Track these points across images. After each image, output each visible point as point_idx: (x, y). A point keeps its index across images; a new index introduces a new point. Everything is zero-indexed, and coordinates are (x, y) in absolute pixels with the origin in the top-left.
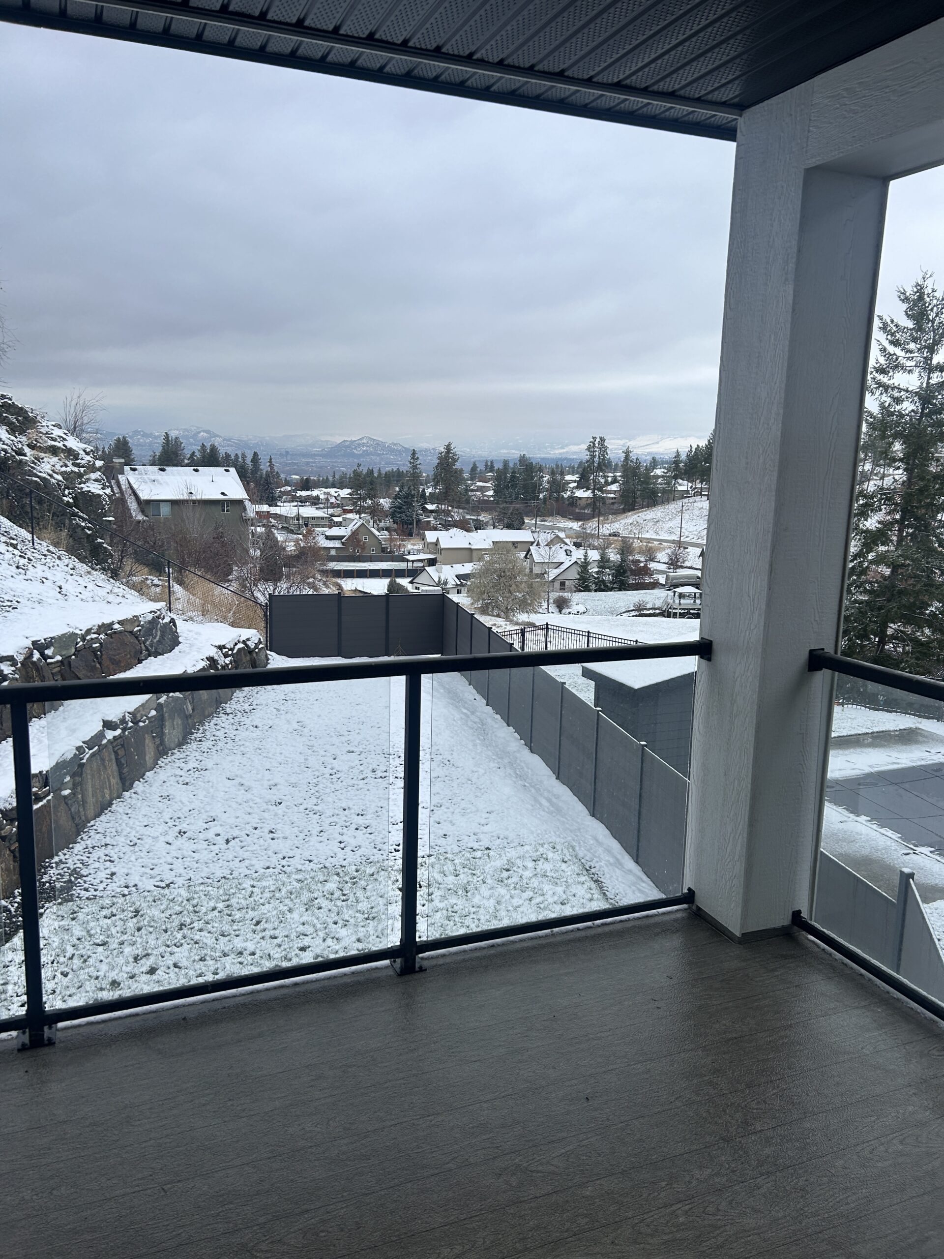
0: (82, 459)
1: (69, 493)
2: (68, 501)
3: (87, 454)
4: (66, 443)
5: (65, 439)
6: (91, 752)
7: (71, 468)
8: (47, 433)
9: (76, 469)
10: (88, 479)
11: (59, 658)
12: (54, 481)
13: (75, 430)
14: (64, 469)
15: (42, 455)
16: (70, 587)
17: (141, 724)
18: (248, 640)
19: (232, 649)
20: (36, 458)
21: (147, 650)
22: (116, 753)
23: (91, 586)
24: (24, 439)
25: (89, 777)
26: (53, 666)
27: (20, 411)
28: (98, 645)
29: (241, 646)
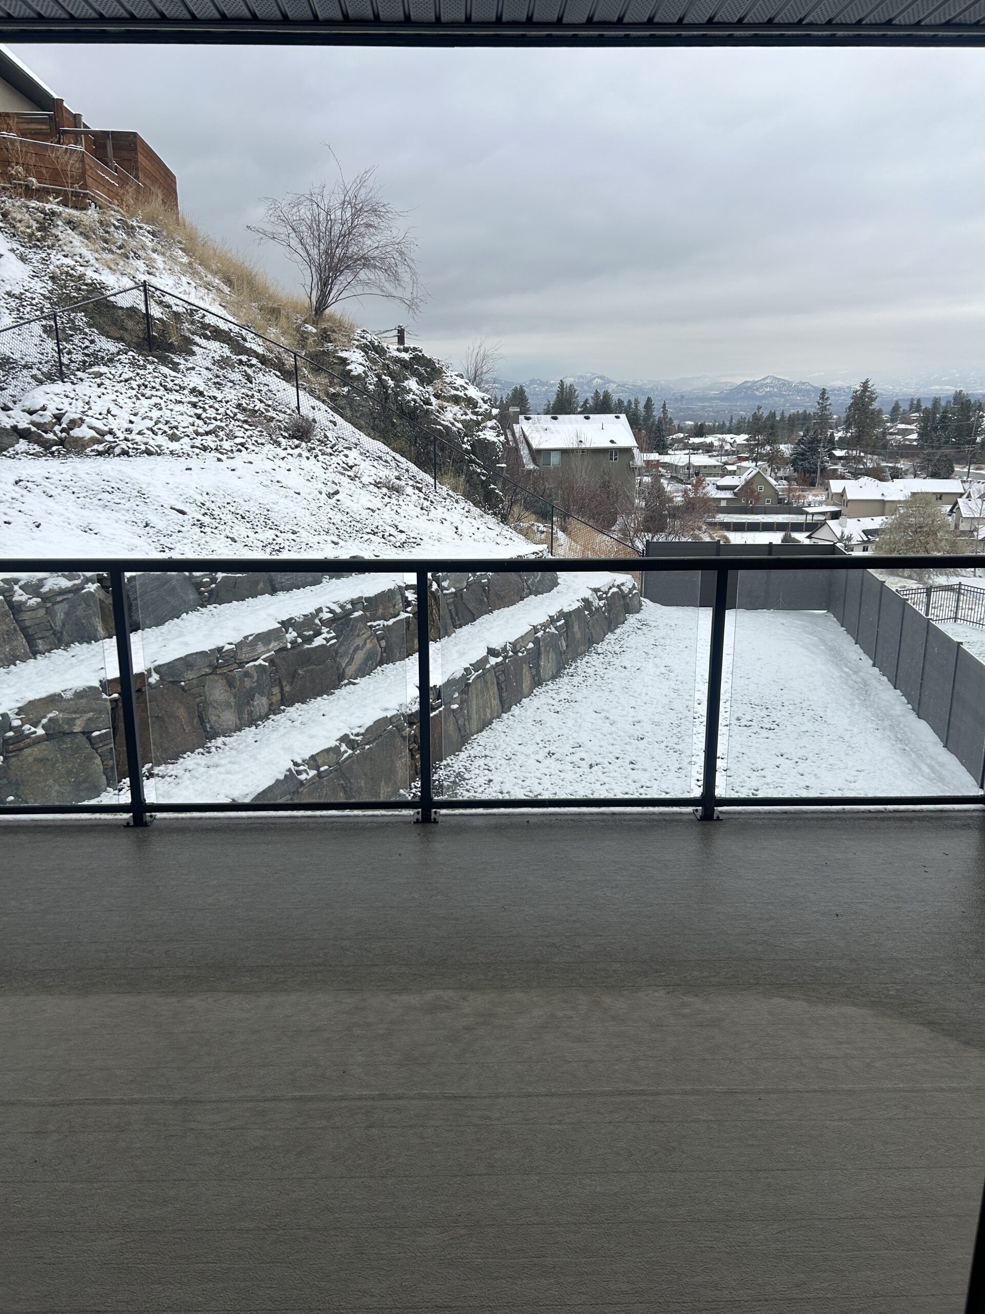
0: (480, 408)
1: (468, 441)
2: (466, 448)
3: (485, 402)
4: (467, 392)
5: (466, 389)
6: (476, 674)
7: (470, 416)
8: (451, 383)
9: (474, 418)
10: (485, 427)
11: (453, 590)
12: (455, 429)
13: (476, 380)
14: (464, 417)
15: (446, 404)
16: (464, 529)
17: (520, 654)
18: (623, 584)
19: (606, 593)
20: (440, 407)
21: (529, 588)
22: (497, 677)
23: (483, 528)
24: (430, 389)
25: (474, 696)
26: (448, 597)
27: (429, 363)
28: (486, 580)
29: (615, 590)
